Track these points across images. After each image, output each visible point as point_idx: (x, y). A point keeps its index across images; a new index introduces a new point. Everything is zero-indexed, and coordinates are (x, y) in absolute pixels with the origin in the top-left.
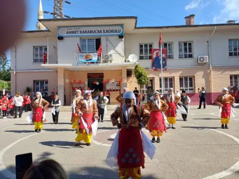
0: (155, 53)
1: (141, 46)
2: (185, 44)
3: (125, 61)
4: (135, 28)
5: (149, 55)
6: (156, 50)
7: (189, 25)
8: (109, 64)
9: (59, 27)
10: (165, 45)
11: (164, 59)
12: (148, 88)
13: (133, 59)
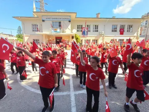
0: (83, 29)
1: (78, 26)
2: (96, 26)
3: (71, 32)
4: (76, 18)
5: (81, 30)
6: (84, 28)
7: (97, 18)
8: (65, 33)
9: (43, 16)
10: (88, 26)
11: (87, 32)
12: (80, 44)
13: (75, 31)
